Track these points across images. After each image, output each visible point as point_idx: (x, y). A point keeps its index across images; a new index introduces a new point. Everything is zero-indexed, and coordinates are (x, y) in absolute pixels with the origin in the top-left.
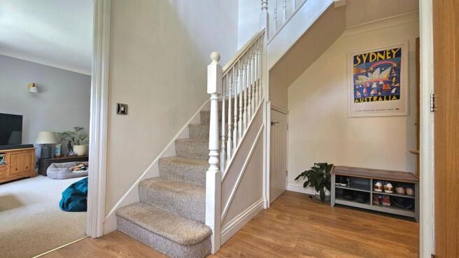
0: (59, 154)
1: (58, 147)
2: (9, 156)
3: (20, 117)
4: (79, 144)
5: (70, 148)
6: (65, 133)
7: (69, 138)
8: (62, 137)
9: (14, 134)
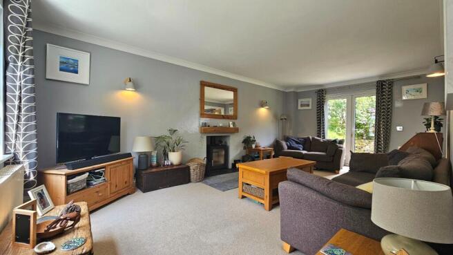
0: (155, 163)
1: (154, 154)
2: (109, 170)
3: (118, 119)
4: (174, 151)
5: (166, 155)
6: (159, 138)
7: (164, 144)
8: (156, 141)
9: (113, 138)
